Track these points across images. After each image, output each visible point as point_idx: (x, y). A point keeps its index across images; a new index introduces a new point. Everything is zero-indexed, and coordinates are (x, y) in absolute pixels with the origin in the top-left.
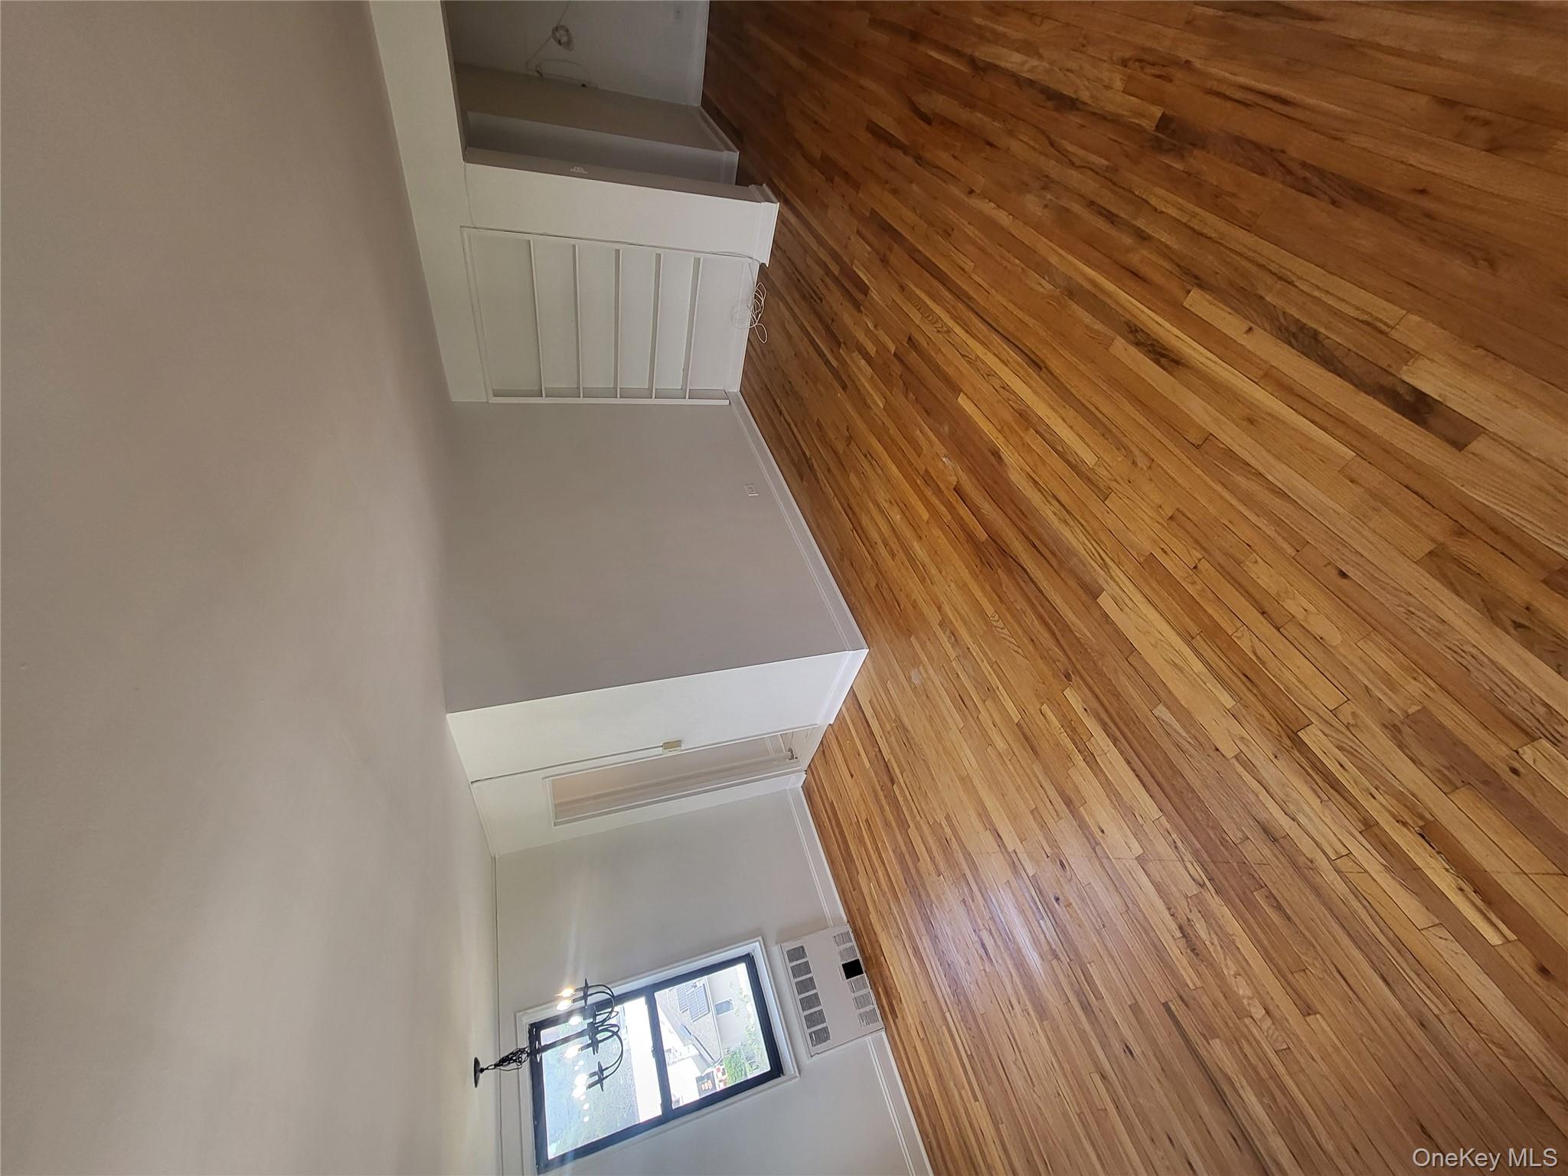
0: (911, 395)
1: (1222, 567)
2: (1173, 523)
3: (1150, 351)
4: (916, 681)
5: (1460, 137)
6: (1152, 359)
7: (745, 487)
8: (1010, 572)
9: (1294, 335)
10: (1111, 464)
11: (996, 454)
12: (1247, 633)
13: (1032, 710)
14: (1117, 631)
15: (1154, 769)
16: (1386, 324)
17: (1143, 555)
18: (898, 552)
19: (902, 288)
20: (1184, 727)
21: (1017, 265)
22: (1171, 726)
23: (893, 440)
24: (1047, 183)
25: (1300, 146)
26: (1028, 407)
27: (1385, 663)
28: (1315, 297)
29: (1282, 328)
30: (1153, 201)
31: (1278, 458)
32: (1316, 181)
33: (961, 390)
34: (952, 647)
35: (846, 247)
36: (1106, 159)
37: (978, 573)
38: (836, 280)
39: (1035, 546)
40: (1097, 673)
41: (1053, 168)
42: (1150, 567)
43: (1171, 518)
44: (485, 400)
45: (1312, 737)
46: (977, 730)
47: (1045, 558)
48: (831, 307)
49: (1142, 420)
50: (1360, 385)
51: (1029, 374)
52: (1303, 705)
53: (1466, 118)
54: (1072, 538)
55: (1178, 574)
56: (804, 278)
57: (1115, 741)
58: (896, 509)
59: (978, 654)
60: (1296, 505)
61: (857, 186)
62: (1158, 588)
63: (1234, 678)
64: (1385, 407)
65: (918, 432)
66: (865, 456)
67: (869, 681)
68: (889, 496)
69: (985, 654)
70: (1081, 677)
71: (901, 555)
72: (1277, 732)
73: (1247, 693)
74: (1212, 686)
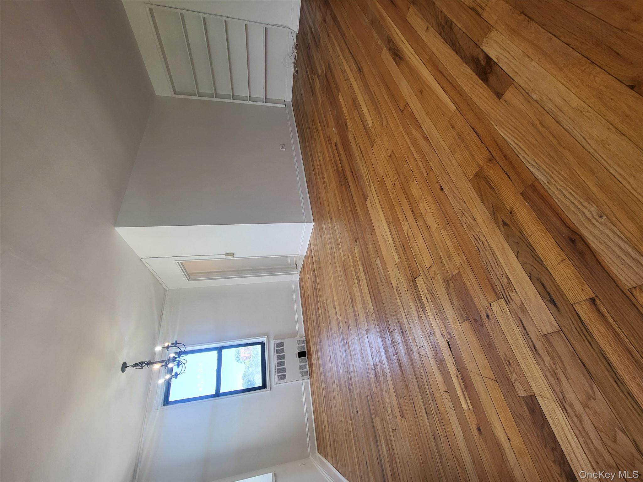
0: (328, 96)
1: (402, 184)
2: (390, 159)
3: (392, 53)
6: (393, 58)
8: (346, 186)
9: (443, 27)
10: (376, 126)
11: (346, 124)
12: (406, 223)
13: (347, 256)
14: (370, 218)
17: (380, 177)
18: (321, 177)
19: (328, 35)
20: (384, 271)
21: (360, 10)
22: (380, 269)
23: (323, 121)
27: (449, 244)
29: (439, 24)
31: (428, 115)
33: (340, 90)
38: (313, 36)
39: (353, 174)
40: (364, 240)
42: (381, 185)
43: (390, 156)
44: (169, 96)
45: (420, 281)
46: (334, 264)
47: (355, 180)
48: (311, 51)
49: (386, 97)
50: (464, 58)
51: (357, 76)
52: (419, 264)
54: (362, 169)
55: (389, 188)
56: (306, 38)
57: (365, 274)
58: (322, 156)
59: (336, 227)
62: (383, 196)
63: (400, 247)
65: (328, 115)
66: (316, 129)
68: (320, 150)
72: (409, 278)
73: (403, 255)
74: (393, 250)
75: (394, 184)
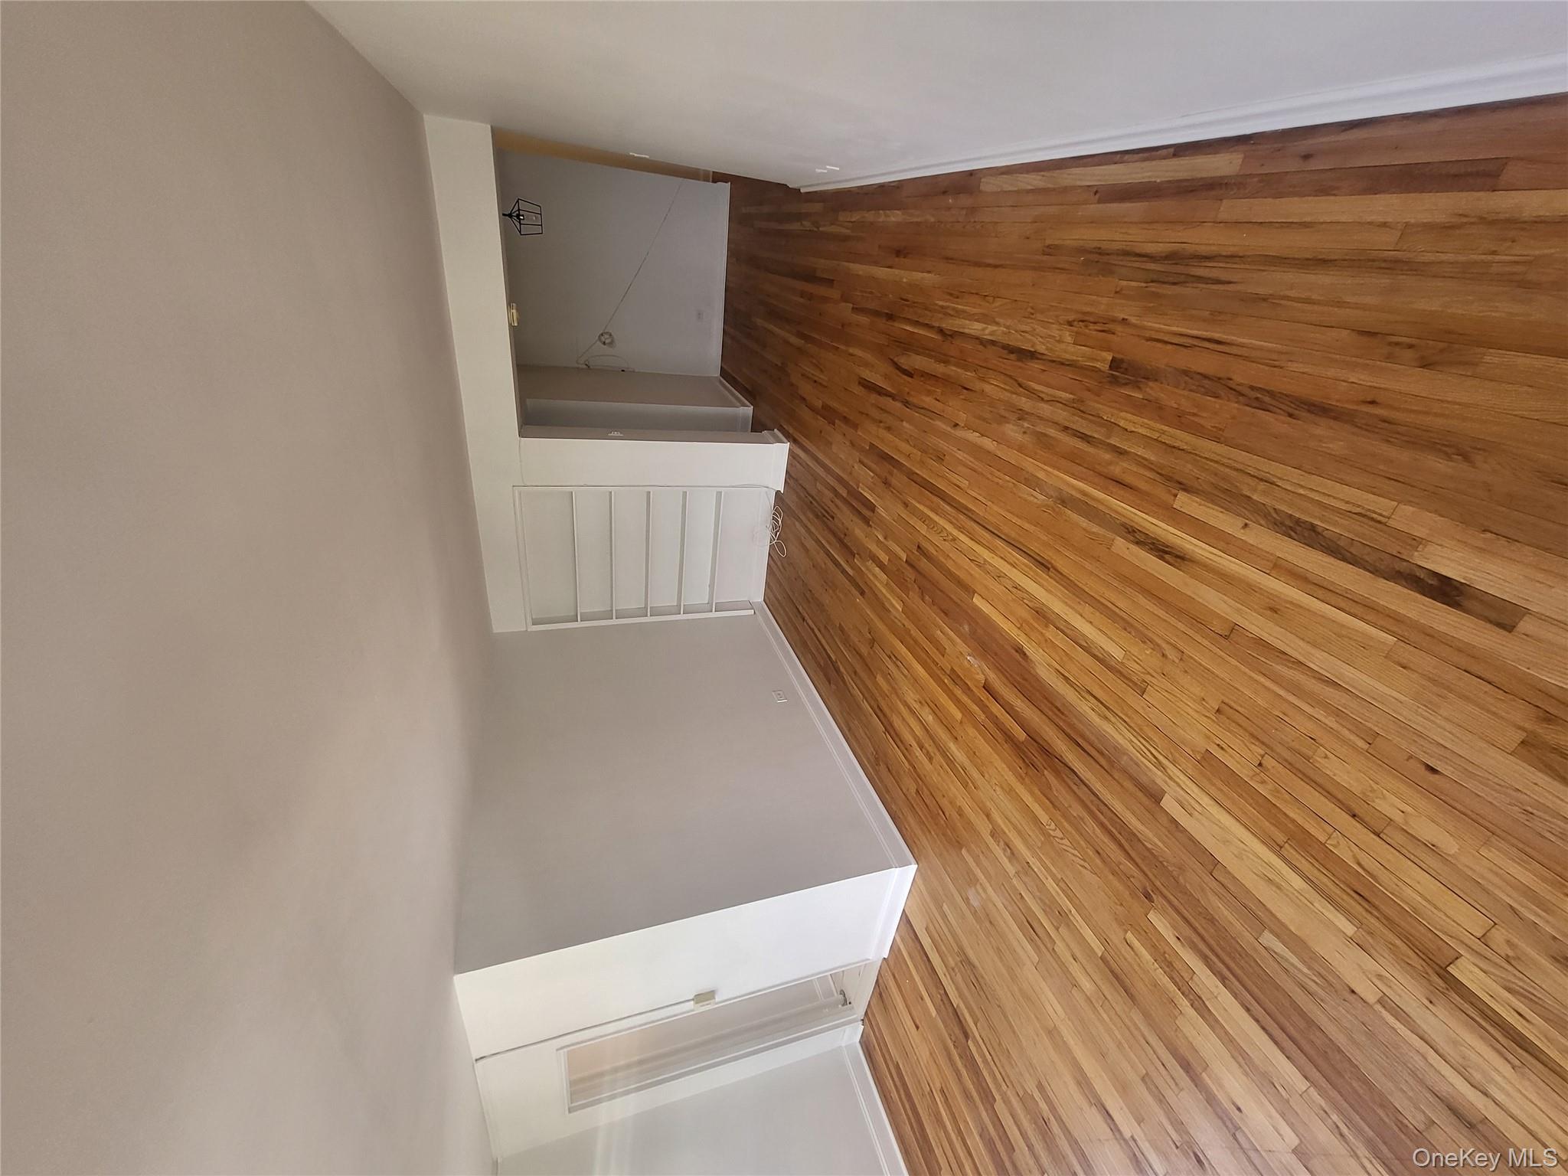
0: (927, 598)
1: (1290, 764)
2: (1221, 716)
3: (1151, 549)
4: (975, 903)
5: (1389, 357)
6: (1156, 556)
7: (773, 693)
8: (1057, 773)
9: (1291, 528)
10: (1141, 658)
11: (1020, 650)
12: (1343, 841)
13: (1116, 938)
14: (1191, 839)
15: (1282, 1019)
16: (1381, 515)
17: (1198, 752)
18: (935, 754)
19: (906, 505)
20: (1304, 962)
21: (1009, 481)
22: (1287, 960)
23: (916, 641)
24: (1022, 415)
25: (1242, 374)
26: (1043, 604)
27: (1523, 876)
28: (1301, 495)
29: (1278, 524)
30: (1122, 423)
31: (1314, 645)
32: (1267, 399)
33: (974, 592)
34: (1010, 862)
35: (851, 473)
36: (1071, 394)
37: (1024, 775)
38: (845, 501)
39: (1079, 745)
40: (1181, 892)
41: (1025, 403)
42: (1208, 766)
43: (1218, 711)
44: (525, 629)
45: (1466, 972)
46: (1056, 966)
47: (1092, 757)
48: (843, 523)
49: (1161, 613)
50: (1376, 572)
51: (1037, 574)
52: (1441, 931)
53: (1390, 344)
54: (1118, 735)
55: (1244, 773)
56: (815, 500)
57: (1223, 980)
58: (927, 709)
59: (1039, 869)
60: (1350, 694)
61: (855, 426)
62: (1225, 789)
63: (1345, 897)
64: (1410, 592)
65: (939, 632)
66: (890, 657)
67: (923, 904)
68: (918, 696)
69: (1047, 869)
70: (1165, 897)
71: (938, 758)
72: (1421, 968)
73: (1369, 916)
74: (1321, 905)
75: (1260, 764)
